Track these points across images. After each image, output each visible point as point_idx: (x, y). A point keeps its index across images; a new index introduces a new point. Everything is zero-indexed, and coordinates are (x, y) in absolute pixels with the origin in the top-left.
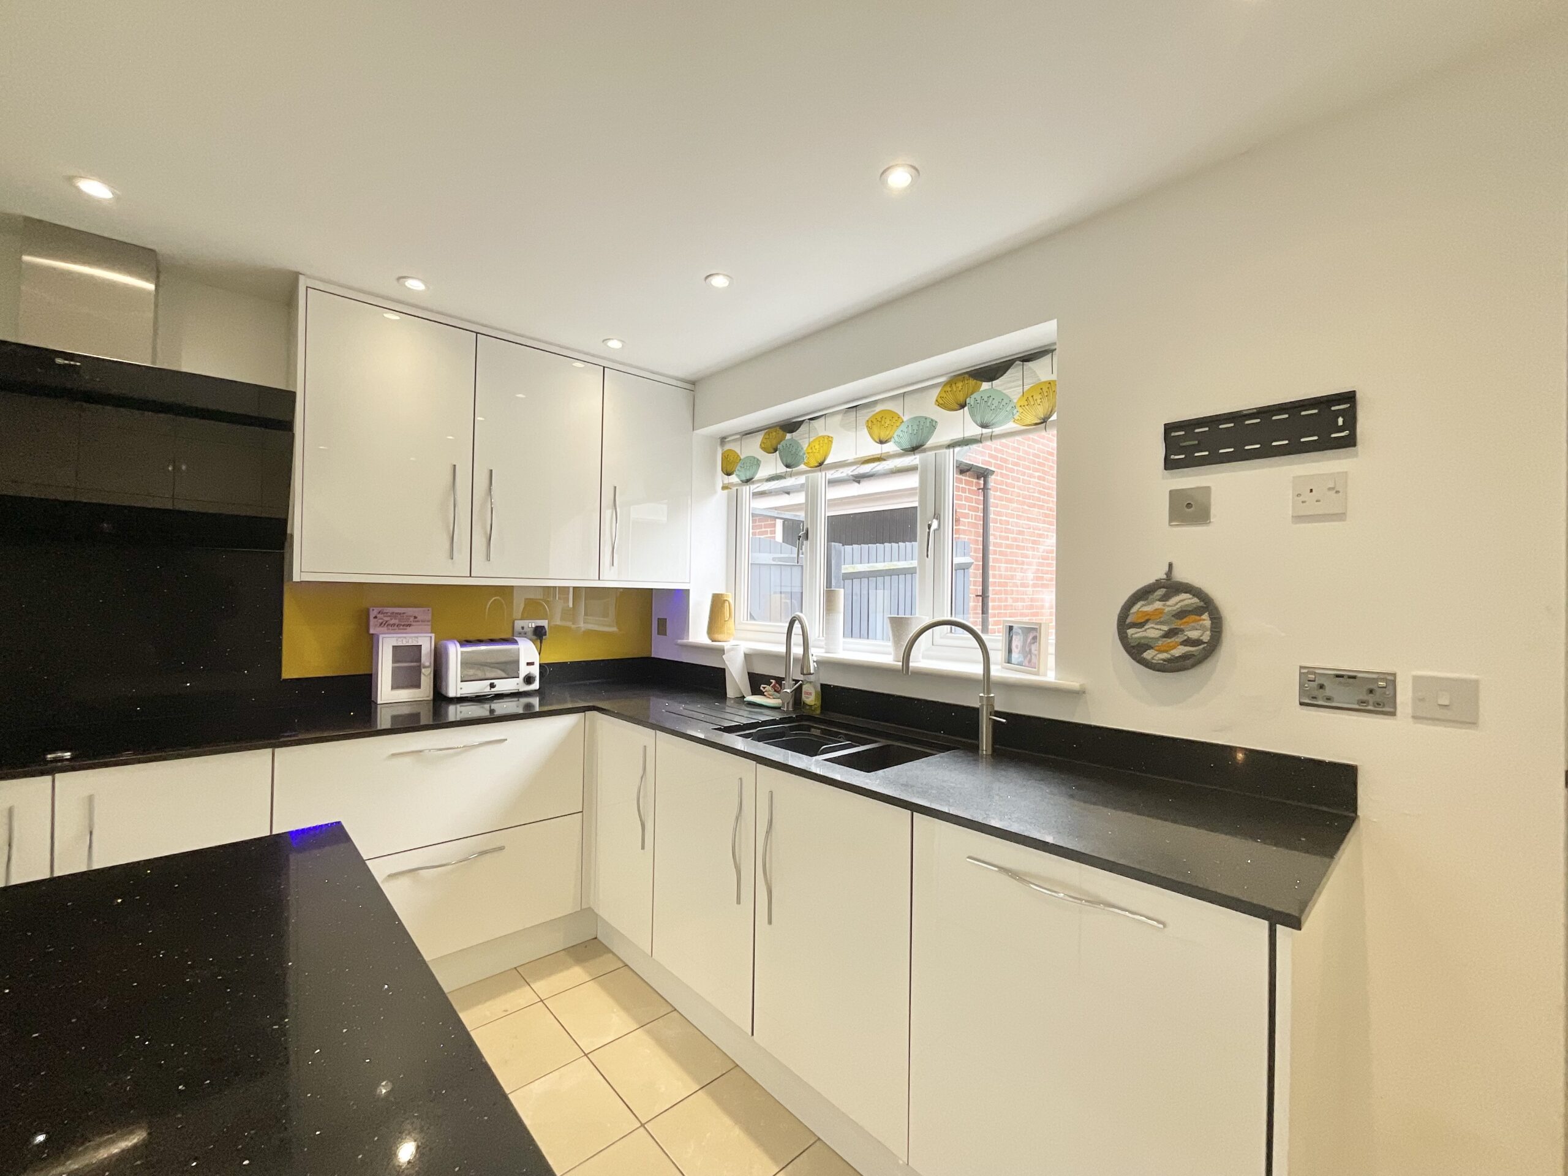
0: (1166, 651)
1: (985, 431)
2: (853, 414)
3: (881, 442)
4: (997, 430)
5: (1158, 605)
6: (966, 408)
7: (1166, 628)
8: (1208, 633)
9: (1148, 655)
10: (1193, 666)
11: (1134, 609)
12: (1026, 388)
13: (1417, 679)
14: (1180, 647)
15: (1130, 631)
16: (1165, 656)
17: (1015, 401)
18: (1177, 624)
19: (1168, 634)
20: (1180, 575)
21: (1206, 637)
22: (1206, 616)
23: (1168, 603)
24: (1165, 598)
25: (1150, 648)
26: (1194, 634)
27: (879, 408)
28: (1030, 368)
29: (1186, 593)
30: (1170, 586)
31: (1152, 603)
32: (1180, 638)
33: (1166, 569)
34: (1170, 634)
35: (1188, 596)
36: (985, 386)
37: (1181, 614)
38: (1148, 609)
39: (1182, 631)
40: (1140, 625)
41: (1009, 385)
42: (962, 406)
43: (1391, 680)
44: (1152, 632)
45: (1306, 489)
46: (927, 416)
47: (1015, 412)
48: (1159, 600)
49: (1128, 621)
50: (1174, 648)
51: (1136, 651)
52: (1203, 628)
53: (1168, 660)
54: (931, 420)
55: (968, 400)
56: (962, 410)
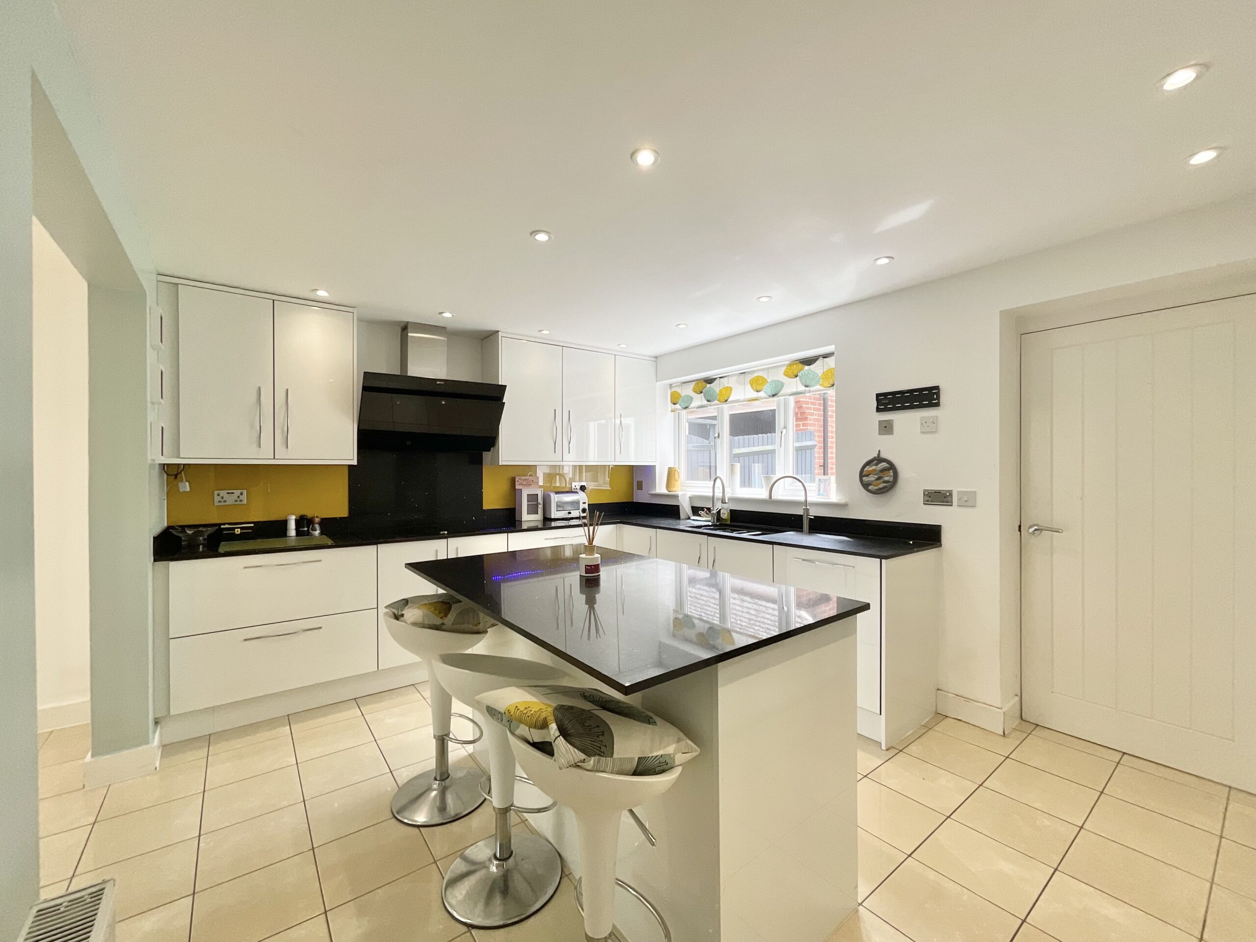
0: (877, 486)
1: (807, 389)
2: (743, 377)
3: (757, 391)
5: (874, 467)
6: (798, 378)
7: (877, 477)
8: (892, 478)
9: (870, 488)
10: (887, 491)
11: (865, 470)
12: (825, 370)
13: (959, 492)
14: (882, 484)
15: (864, 478)
16: (876, 488)
17: (820, 375)
18: (881, 475)
20: (883, 455)
21: (891, 479)
22: (891, 471)
23: (878, 466)
25: (871, 485)
26: (886, 479)
27: (756, 374)
28: (826, 361)
29: (884, 462)
30: (879, 460)
31: (872, 466)
32: (882, 480)
33: (878, 452)
34: (878, 479)
36: (807, 367)
37: (883, 470)
38: (871, 469)
39: (883, 477)
40: (867, 476)
41: (817, 368)
42: (796, 376)
43: (951, 493)
44: (872, 478)
45: (924, 422)
46: (780, 380)
47: (819, 380)
48: (875, 465)
49: (864, 473)
50: (879, 484)
51: (866, 486)
52: (890, 476)
53: (878, 490)
54: (782, 382)
55: (798, 374)
56: (796, 379)
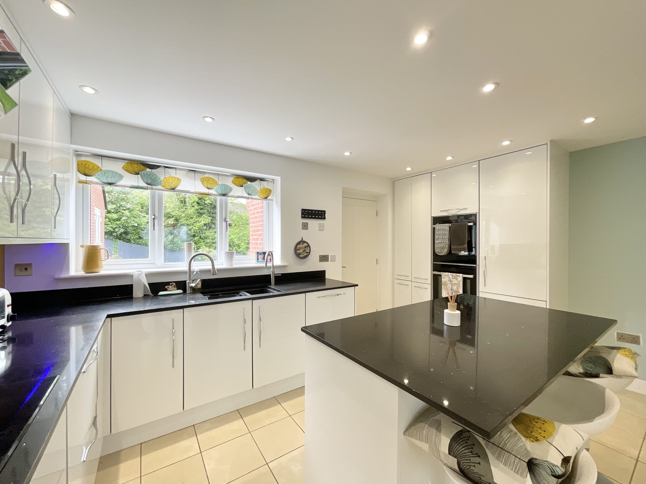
1: (249, 196)
2: (193, 174)
3: (208, 188)
4: (253, 197)
5: (302, 246)
6: (243, 187)
7: (303, 250)
9: (301, 256)
10: (307, 257)
11: (298, 247)
12: (261, 188)
13: (331, 255)
14: (305, 254)
15: (297, 251)
16: (303, 256)
17: (258, 190)
18: (305, 249)
19: (304, 251)
20: (304, 240)
21: (309, 251)
24: (303, 244)
25: (301, 254)
26: (307, 251)
27: (206, 175)
28: (262, 183)
30: (302, 242)
31: (300, 245)
33: (301, 238)
35: (306, 244)
36: (249, 183)
37: (305, 247)
38: (300, 246)
40: (299, 250)
41: (256, 184)
42: (242, 186)
43: (328, 256)
44: (301, 251)
45: (319, 225)
46: (229, 185)
47: (258, 193)
49: (296, 249)
51: (298, 255)
54: (230, 187)
55: (244, 185)
56: (241, 188)
